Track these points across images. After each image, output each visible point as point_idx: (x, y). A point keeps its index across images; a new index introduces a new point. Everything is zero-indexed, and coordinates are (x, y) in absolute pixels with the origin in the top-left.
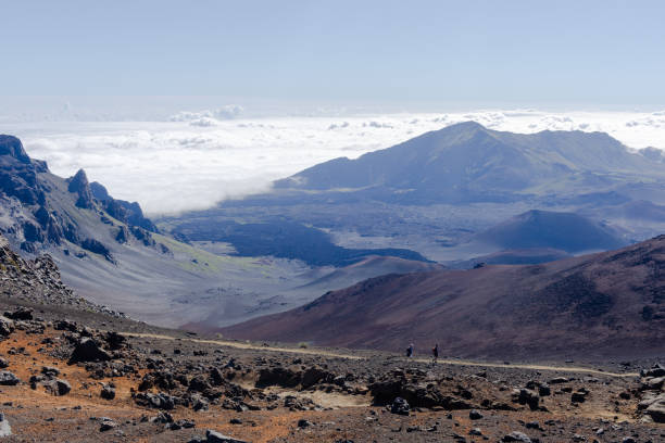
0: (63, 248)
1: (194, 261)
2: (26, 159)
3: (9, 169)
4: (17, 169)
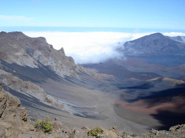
2: (47, 44)
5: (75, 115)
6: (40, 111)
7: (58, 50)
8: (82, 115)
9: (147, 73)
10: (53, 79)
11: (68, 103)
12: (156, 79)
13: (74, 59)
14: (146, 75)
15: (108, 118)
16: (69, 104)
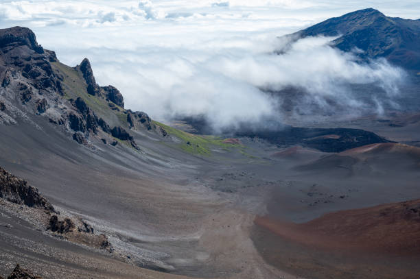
0: (99, 137)
1: (188, 143)
2: (39, 50)
3: (29, 59)
4: (35, 59)
5: (141, 266)
6: (40, 262)
7: (73, 66)
8: (162, 264)
9: (341, 131)
10: (63, 157)
11: (115, 230)
12: (370, 149)
13: (121, 92)
14: (337, 137)
15: (239, 271)
16: (120, 231)
